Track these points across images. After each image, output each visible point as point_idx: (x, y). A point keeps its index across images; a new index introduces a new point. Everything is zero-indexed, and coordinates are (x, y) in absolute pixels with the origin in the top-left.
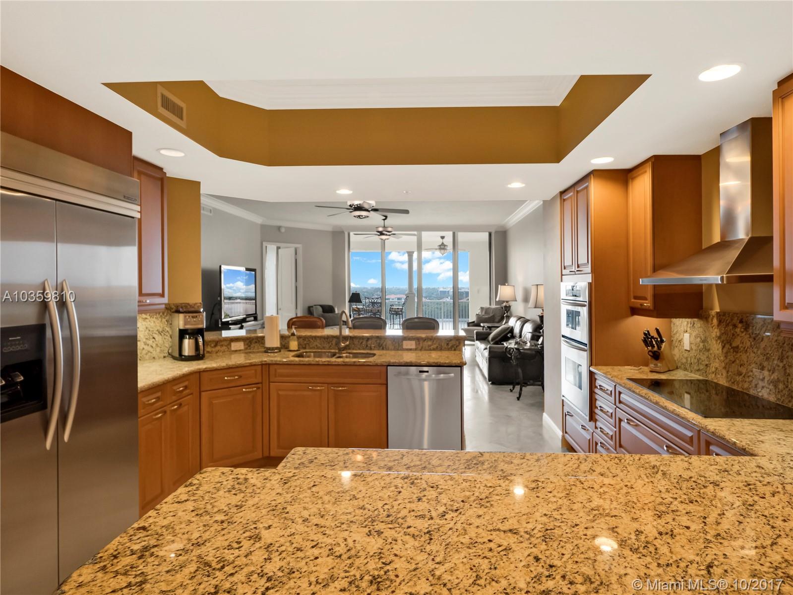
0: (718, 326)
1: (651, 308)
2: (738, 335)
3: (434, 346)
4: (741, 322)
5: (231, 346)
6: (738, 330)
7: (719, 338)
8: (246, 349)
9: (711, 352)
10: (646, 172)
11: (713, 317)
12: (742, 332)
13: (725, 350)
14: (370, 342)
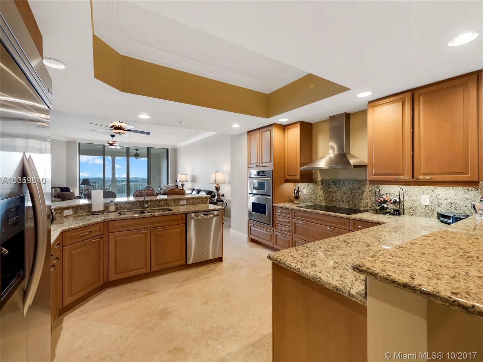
0: (321, 185)
1: (300, 179)
2: (331, 187)
3: (196, 202)
4: (333, 182)
5: (63, 213)
6: (331, 186)
7: (322, 189)
8: (74, 214)
9: (318, 194)
10: (297, 127)
11: (319, 182)
12: (333, 186)
13: (325, 193)
14: (161, 203)
